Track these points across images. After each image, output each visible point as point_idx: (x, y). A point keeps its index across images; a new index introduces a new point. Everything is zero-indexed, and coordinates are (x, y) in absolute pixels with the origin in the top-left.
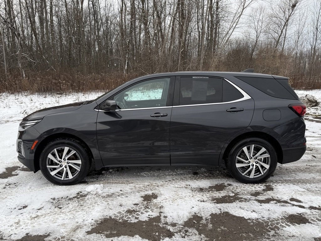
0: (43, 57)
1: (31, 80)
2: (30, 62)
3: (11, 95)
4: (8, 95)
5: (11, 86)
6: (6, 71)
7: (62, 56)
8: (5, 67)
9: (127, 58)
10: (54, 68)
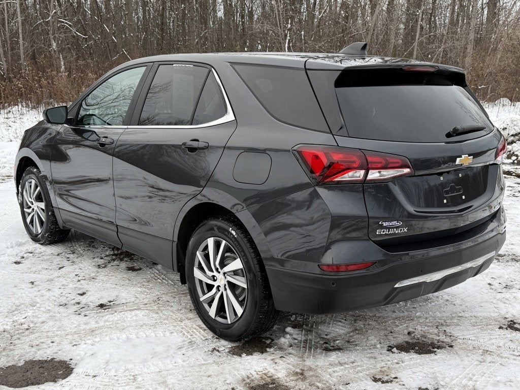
0: (104, 27)
1: (74, 79)
2: (76, 38)
3: (31, 111)
4: (25, 110)
5: (32, 90)
6: (22, 56)
7: (146, 30)
8: (21, 48)
9: (289, 30)
10: (128, 54)
